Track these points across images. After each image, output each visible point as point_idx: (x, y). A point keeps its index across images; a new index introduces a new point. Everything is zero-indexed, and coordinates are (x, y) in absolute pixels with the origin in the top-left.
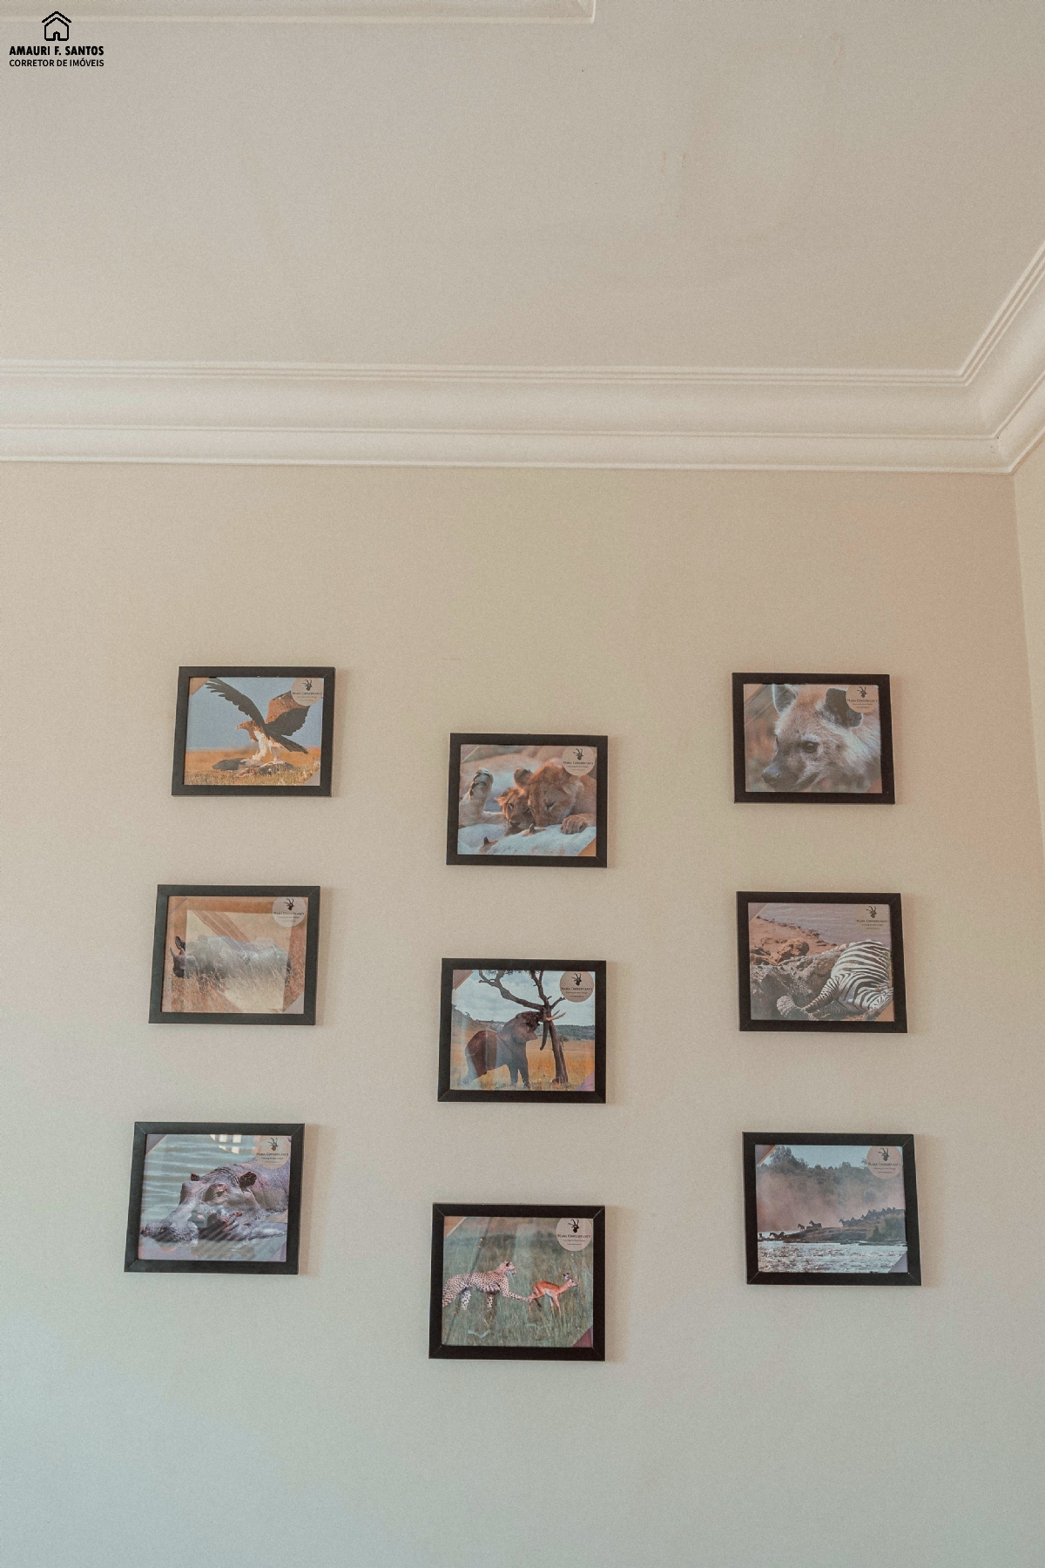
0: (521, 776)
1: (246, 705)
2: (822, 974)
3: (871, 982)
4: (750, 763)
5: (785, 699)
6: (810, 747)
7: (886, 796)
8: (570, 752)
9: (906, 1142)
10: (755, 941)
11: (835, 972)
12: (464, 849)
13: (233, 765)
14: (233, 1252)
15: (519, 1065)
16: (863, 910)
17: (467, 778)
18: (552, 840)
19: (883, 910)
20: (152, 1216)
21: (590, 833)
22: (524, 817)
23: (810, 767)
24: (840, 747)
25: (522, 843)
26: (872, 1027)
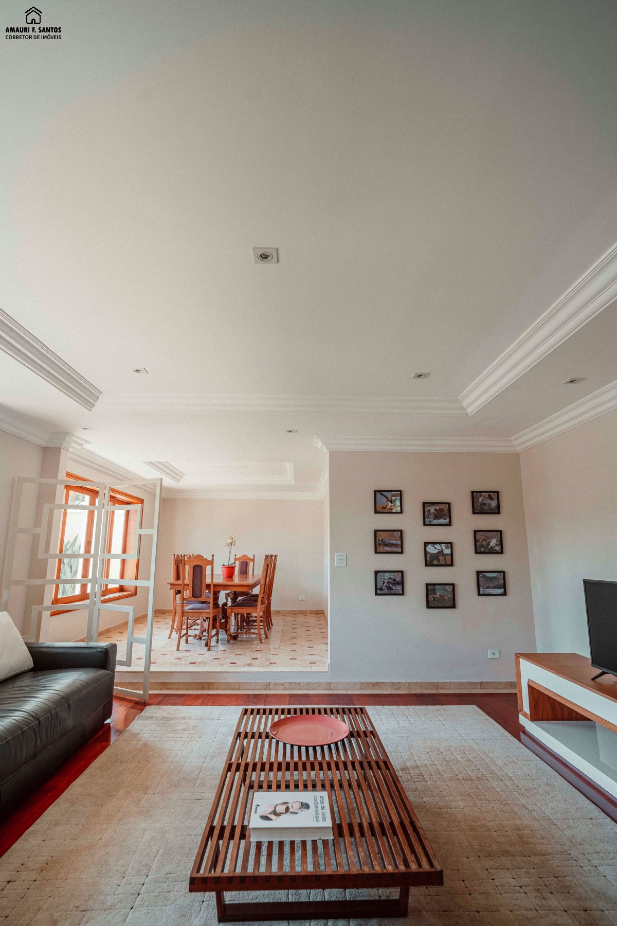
0: (436, 510)
1: (386, 497)
2: (489, 544)
3: (497, 545)
4: (475, 507)
5: (481, 495)
6: (485, 504)
7: (499, 513)
8: (444, 505)
9: (504, 572)
10: (477, 538)
11: (491, 544)
12: (427, 523)
13: (384, 508)
14: (393, 592)
15: (438, 560)
16: (495, 533)
17: (426, 510)
18: (441, 521)
19: (499, 533)
20: (379, 586)
21: (448, 520)
22: (436, 517)
23: (486, 508)
24: (491, 504)
25: (436, 522)
26: (497, 553)
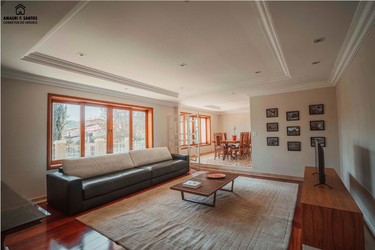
0: (292, 114)
1: (271, 111)
2: (317, 126)
3: (321, 127)
4: (311, 112)
5: (314, 107)
6: (316, 110)
7: (323, 113)
8: (296, 112)
9: (324, 138)
10: (311, 124)
11: (318, 126)
12: (288, 119)
13: (270, 115)
14: (274, 145)
15: (293, 133)
16: (321, 122)
17: (288, 115)
18: (295, 118)
19: (322, 122)
20: (268, 142)
21: (298, 118)
22: (293, 117)
23: (316, 112)
24: (319, 110)
25: (292, 119)
26: (321, 130)
